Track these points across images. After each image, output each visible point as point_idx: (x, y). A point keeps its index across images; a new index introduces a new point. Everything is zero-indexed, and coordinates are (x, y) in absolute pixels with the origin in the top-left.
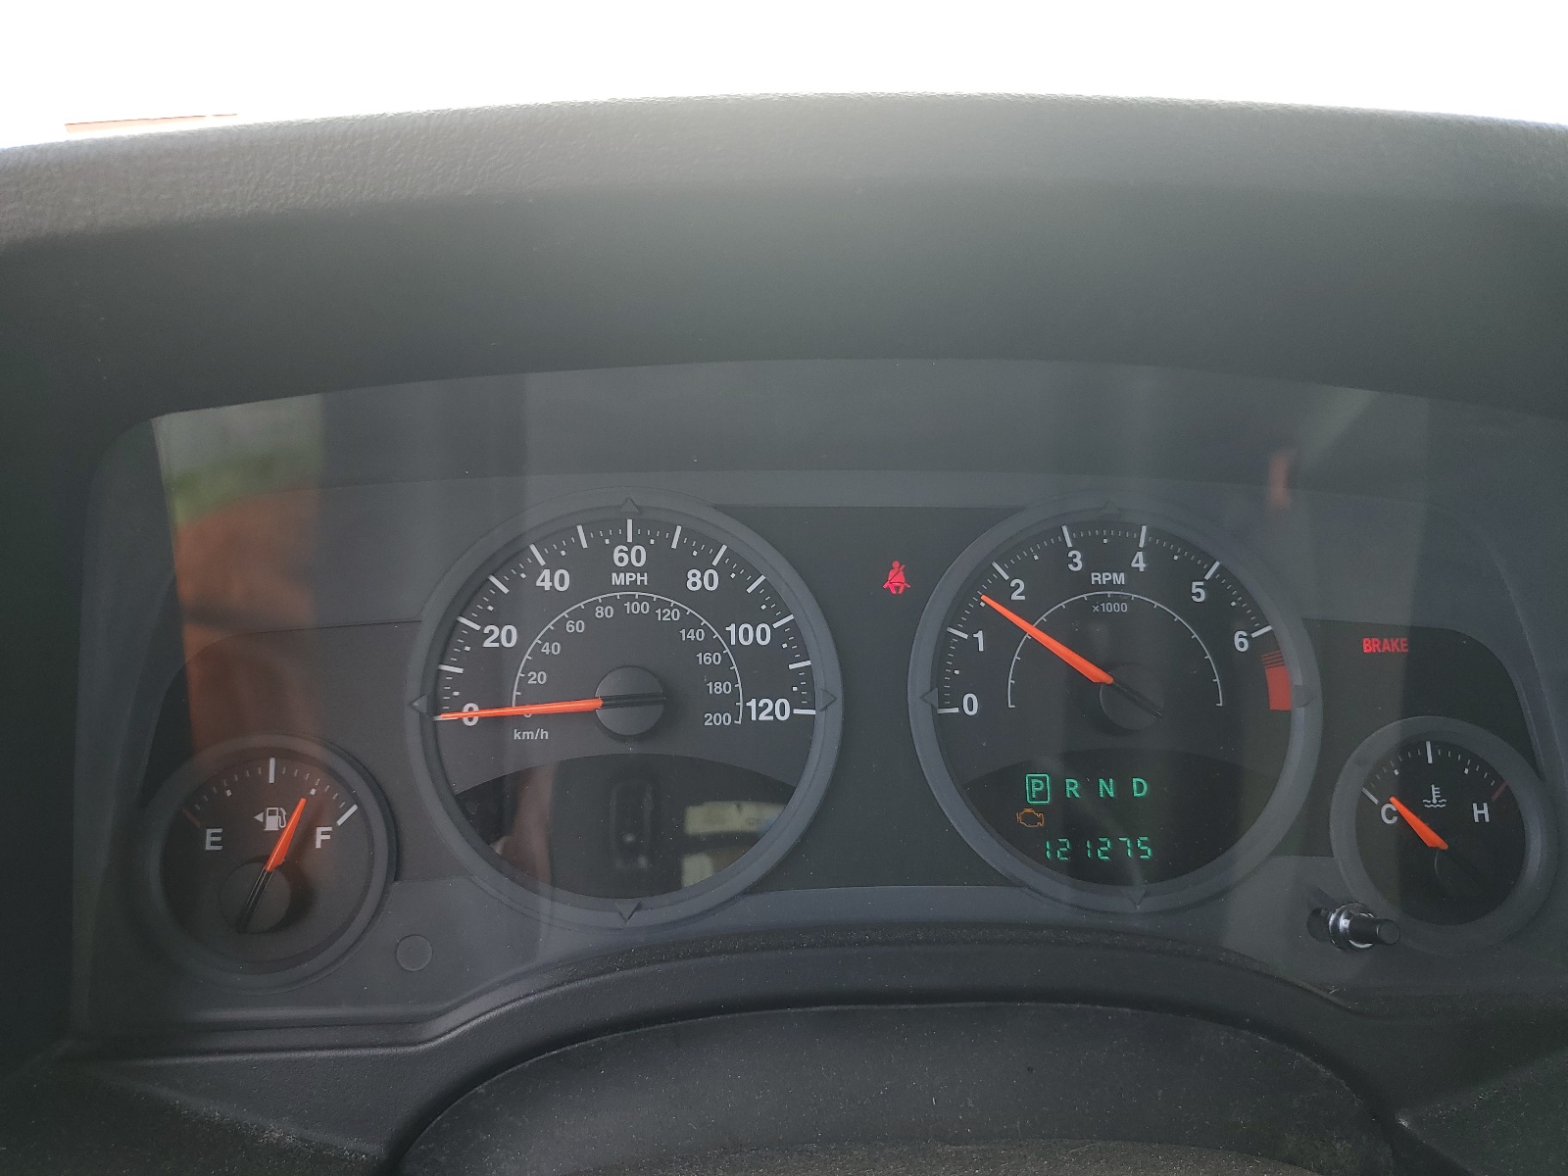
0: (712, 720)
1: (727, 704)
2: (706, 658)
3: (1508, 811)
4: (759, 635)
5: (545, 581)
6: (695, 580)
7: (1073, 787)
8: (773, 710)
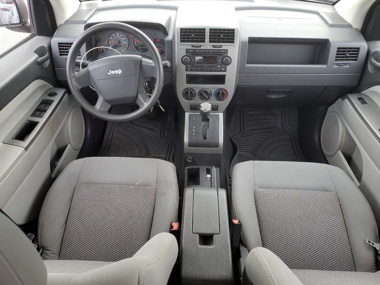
0: (122, 43)
1: (123, 42)
2: (122, 40)
3: (164, 49)
4: (125, 39)
5: (113, 35)
6: (121, 36)
7: (141, 47)
8: (125, 43)
